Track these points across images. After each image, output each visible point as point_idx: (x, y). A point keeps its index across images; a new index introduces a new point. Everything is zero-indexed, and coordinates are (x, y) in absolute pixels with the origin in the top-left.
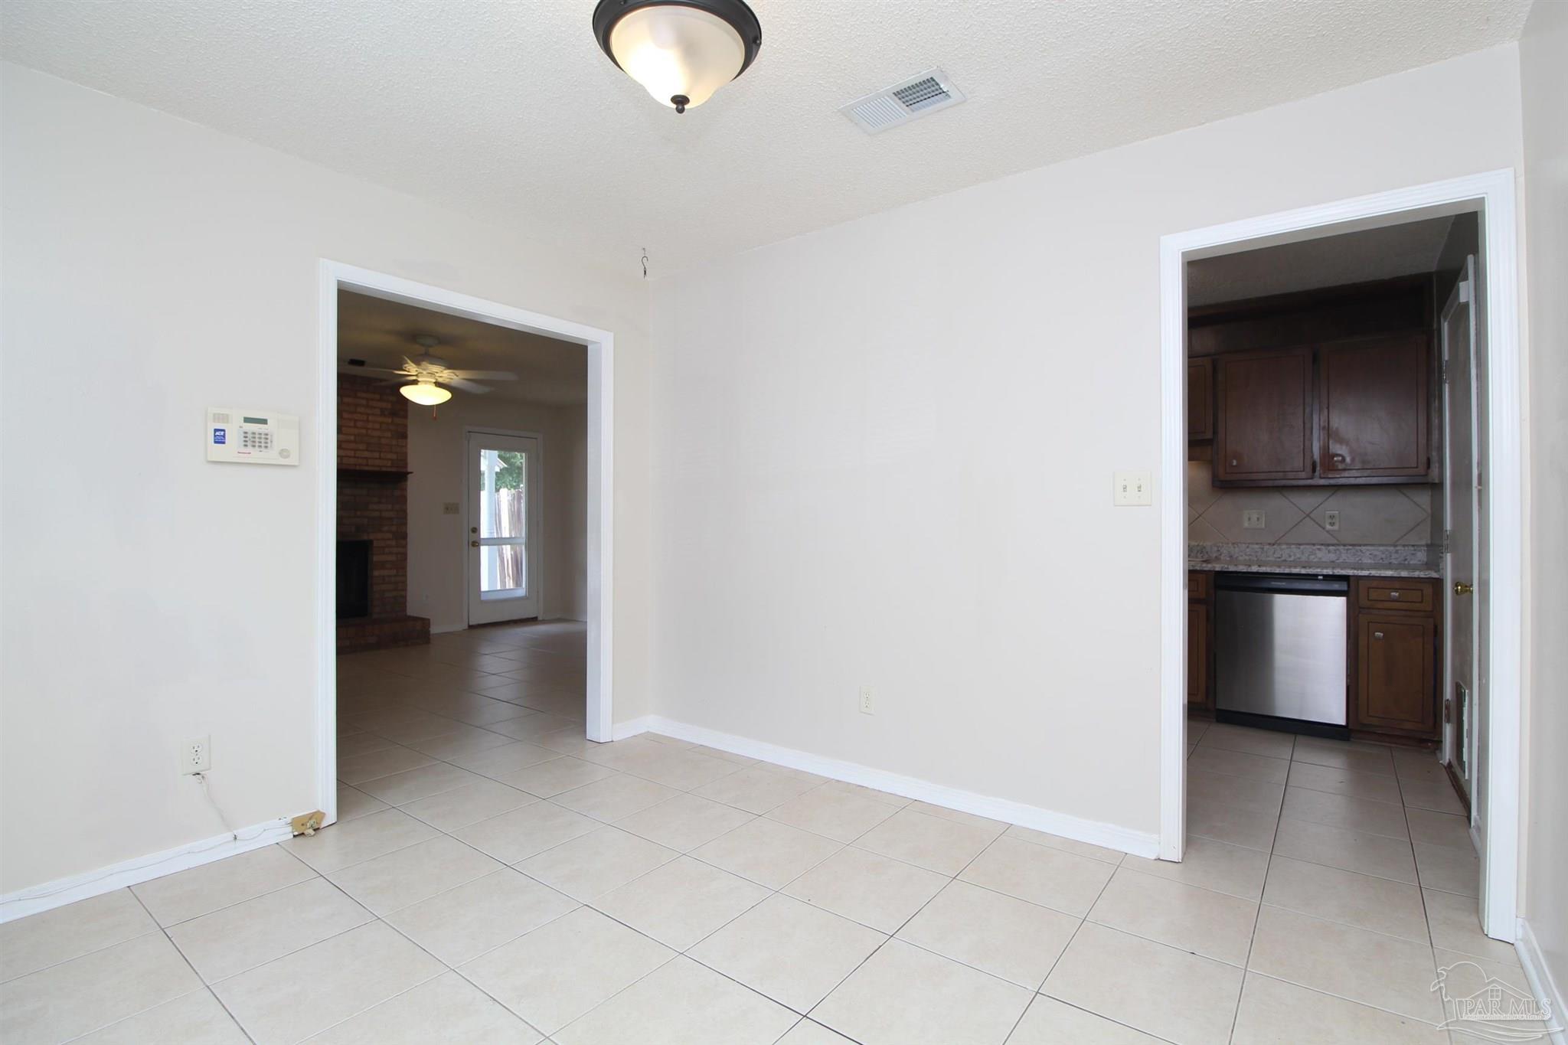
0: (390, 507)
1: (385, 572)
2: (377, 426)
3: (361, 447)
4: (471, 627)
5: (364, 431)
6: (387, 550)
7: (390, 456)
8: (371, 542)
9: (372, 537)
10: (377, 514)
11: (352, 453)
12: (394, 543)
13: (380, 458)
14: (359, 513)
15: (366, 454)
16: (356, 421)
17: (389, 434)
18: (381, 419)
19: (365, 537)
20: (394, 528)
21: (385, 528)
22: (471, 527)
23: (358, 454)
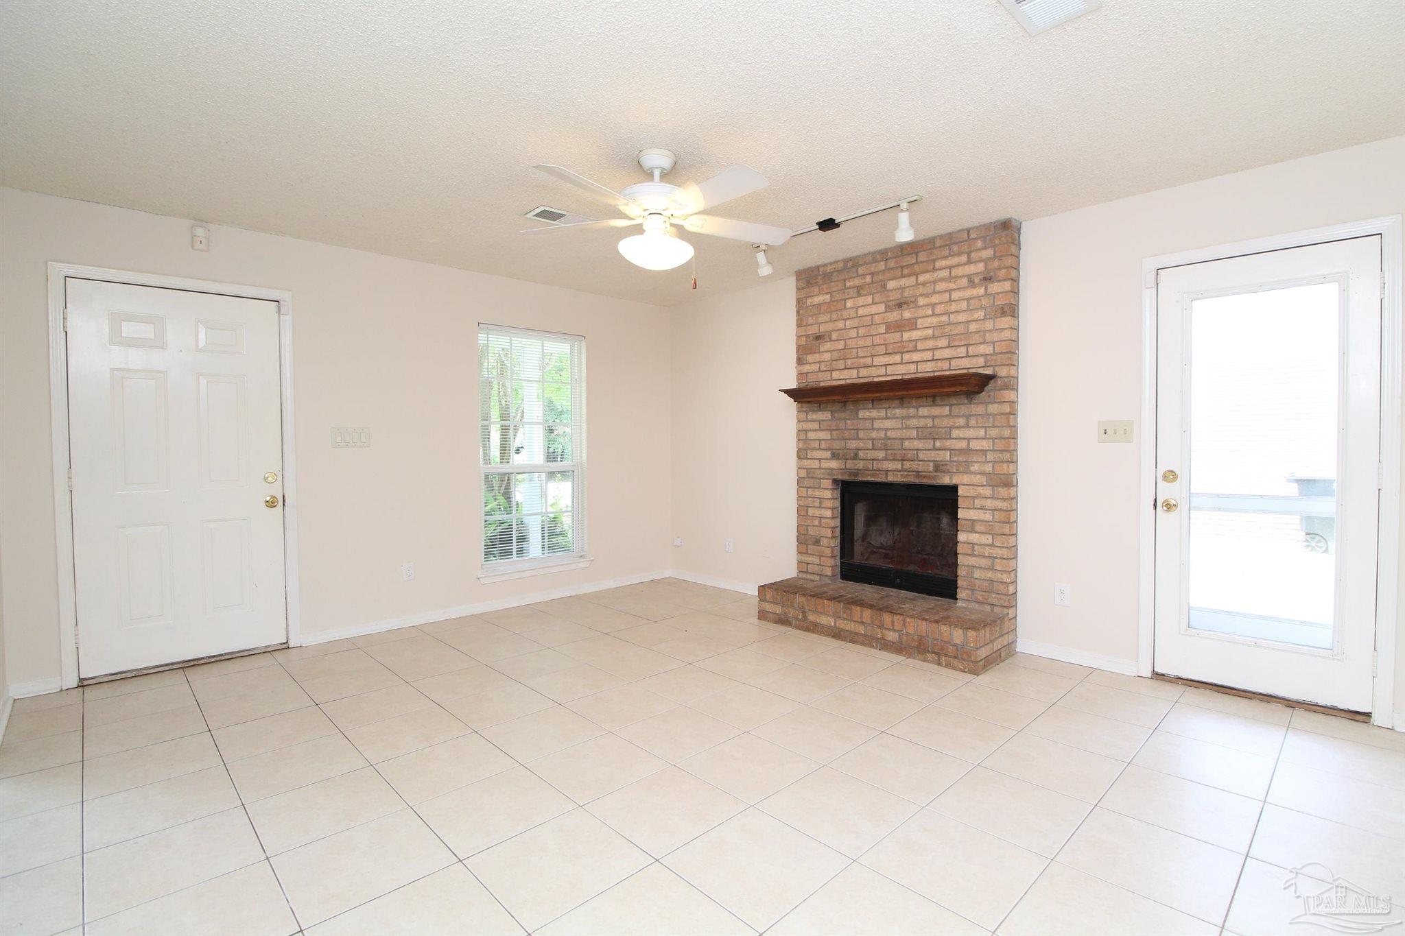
0: (982, 433)
1: (974, 538)
2: (964, 305)
3: (943, 342)
4: (1159, 676)
5: (945, 319)
6: (978, 502)
7: (984, 349)
8: (954, 489)
9: (955, 480)
10: (963, 445)
11: (928, 355)
12: (987, 491)
13: (967, 356)
14: (938, 444)
15: (948, 353)
16: (933, 305)
17: (980, 314)
18: (969, 293)
19: (946, 480)
20: (988, 468)
21: (975, 468)
22: (1162, 469)
23: (938, 355)
